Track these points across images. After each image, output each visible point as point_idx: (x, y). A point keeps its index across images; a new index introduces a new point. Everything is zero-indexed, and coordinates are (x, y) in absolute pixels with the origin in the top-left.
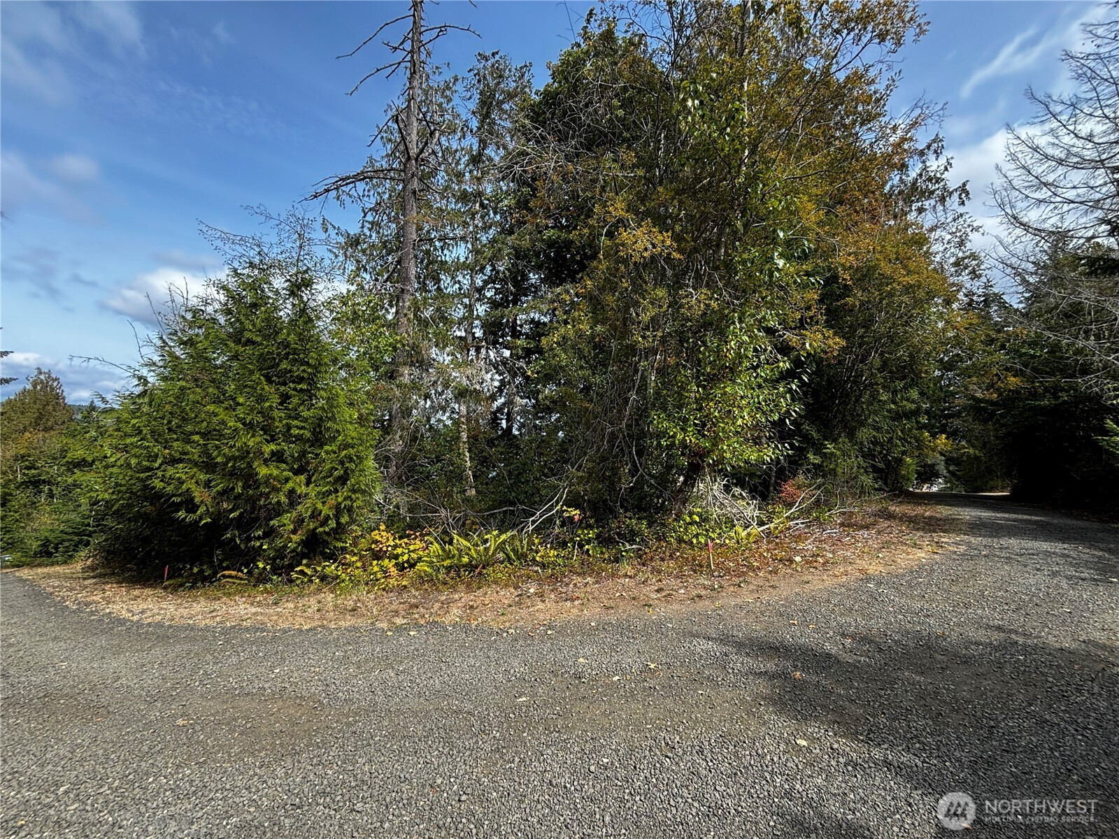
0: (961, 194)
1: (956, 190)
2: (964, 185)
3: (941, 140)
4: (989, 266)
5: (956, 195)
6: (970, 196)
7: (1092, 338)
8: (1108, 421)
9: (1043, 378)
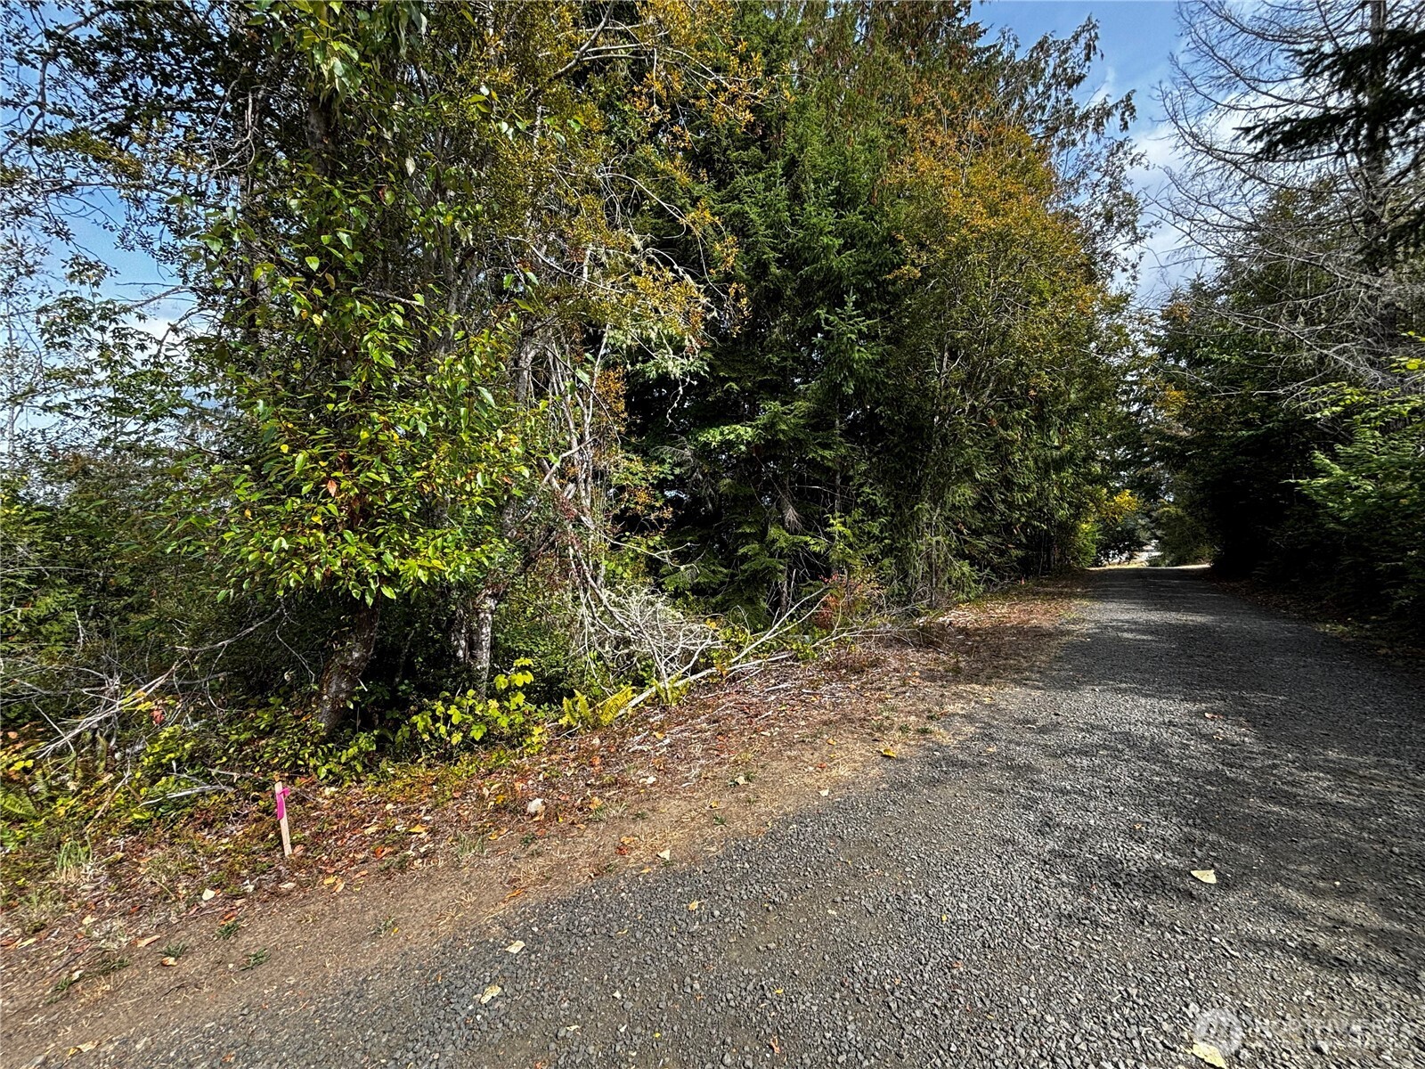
0: (1123, 113)
1: (1116, 106)
2: (1129, 97)
3: (1094, 26)
4: (1155, 219)
5: (1117, 114)
6: (1136, 114)
7: (1301, 319)
8: (1317, 453)
9: (1226, 391)
